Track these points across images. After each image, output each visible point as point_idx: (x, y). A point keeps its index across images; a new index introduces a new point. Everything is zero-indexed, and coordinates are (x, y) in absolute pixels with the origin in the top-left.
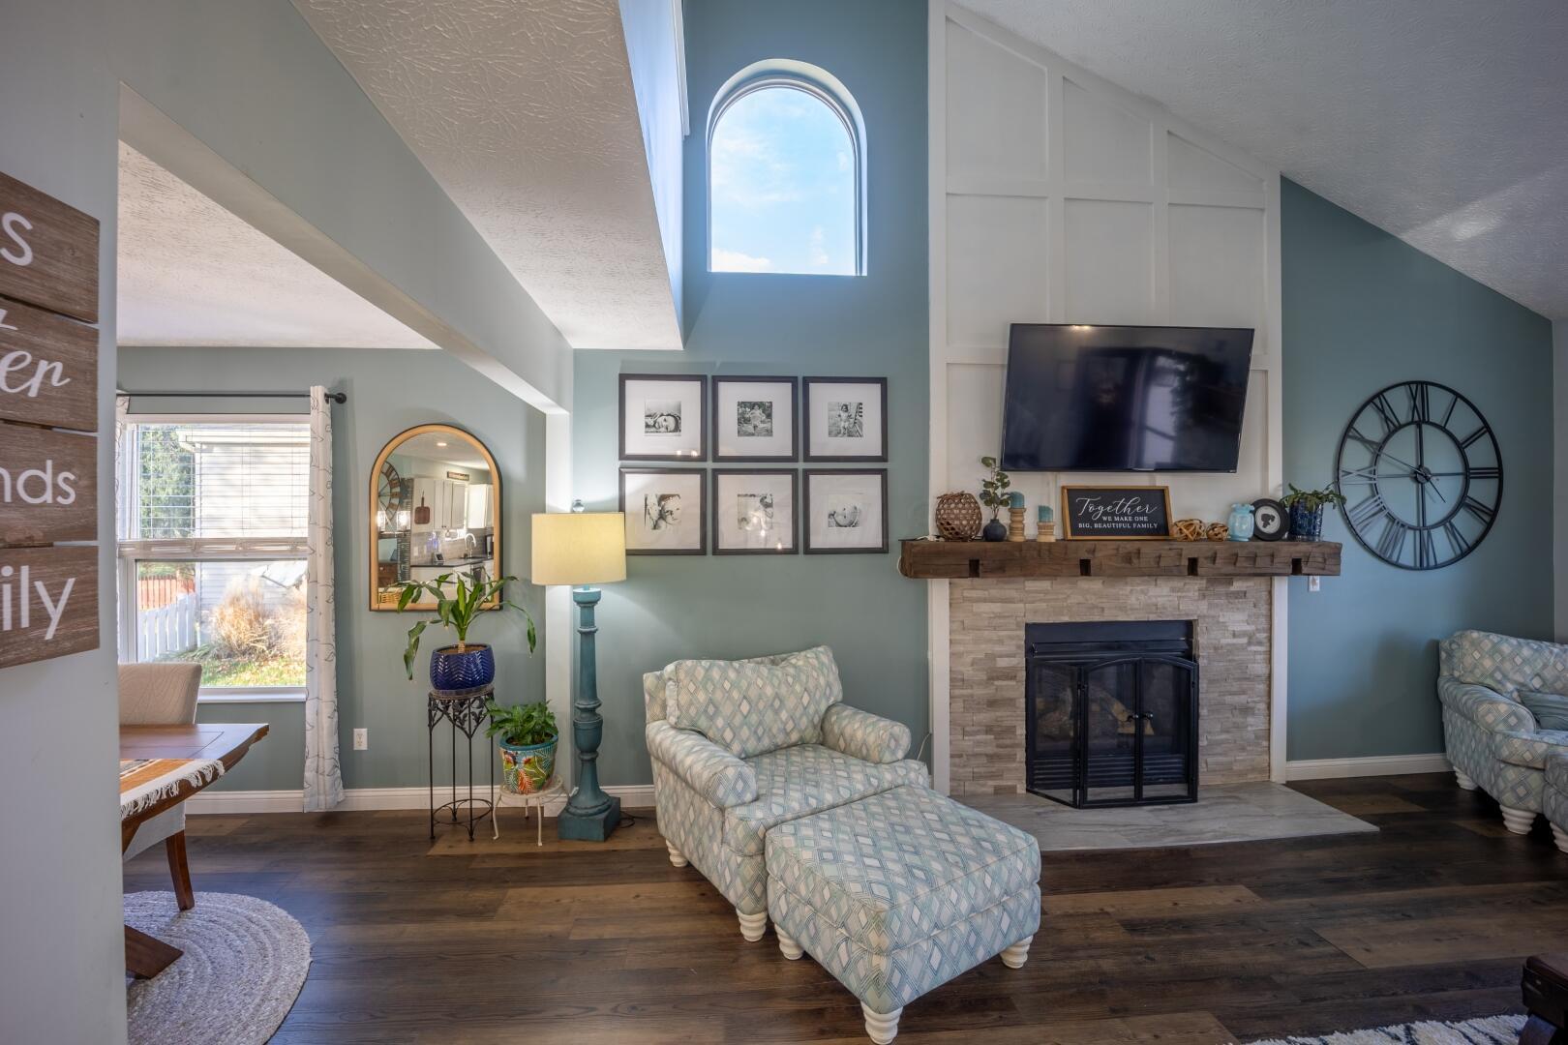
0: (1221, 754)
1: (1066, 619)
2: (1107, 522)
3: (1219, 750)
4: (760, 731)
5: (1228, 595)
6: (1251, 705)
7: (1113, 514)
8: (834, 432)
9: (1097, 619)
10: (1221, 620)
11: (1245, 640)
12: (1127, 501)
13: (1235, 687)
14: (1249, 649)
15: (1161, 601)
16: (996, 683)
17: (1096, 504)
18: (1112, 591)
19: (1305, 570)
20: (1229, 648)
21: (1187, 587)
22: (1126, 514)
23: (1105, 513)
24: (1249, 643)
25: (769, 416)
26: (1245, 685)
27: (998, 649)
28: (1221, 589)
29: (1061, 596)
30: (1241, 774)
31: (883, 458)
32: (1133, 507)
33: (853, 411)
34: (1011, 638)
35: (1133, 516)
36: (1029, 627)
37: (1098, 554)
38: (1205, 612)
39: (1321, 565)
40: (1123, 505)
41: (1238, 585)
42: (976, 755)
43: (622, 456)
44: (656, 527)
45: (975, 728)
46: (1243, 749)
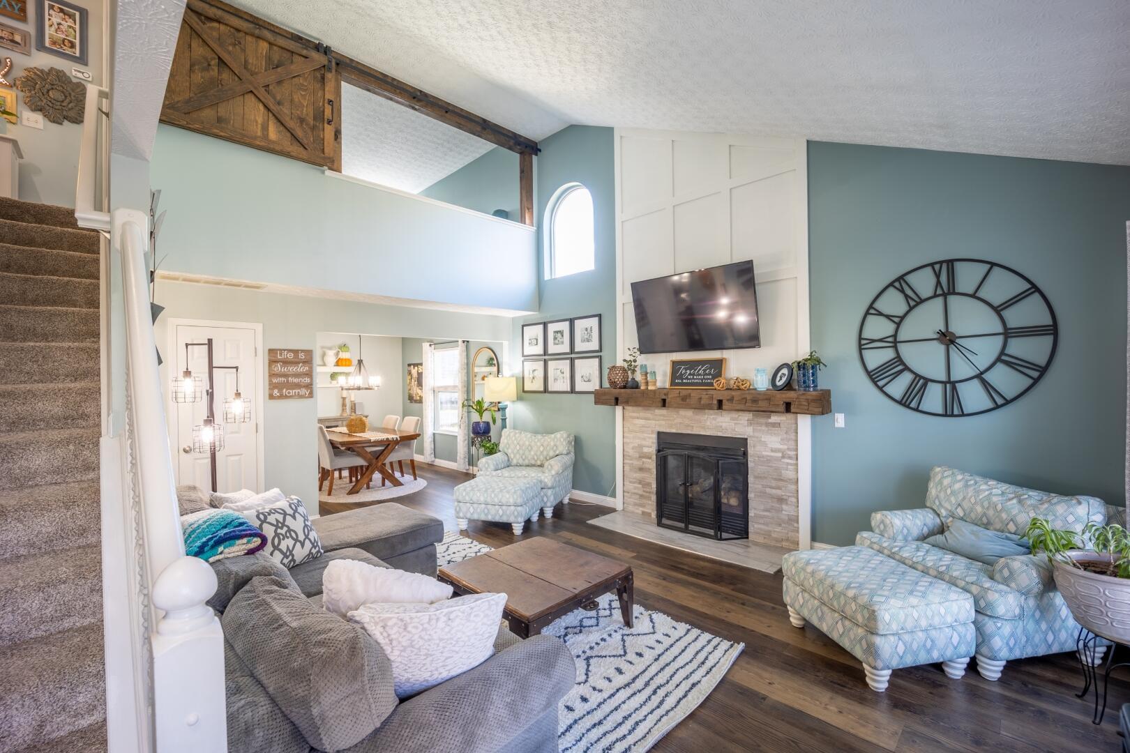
0: (764, 524)
1: (674, 431)
2: (690, 379)
3: (761, 521)
4: (524, 457)
5: (767, 425)
6: (784, 497)
7: (694, 375)
8: (583, 341)
9: (689, 432)
10: (763, 439)
11: (780, 455)
12: (702, 367)
13: (774, 483)
14: (783, 460)
15: (724, 425)
16: (644, 460)
17: (686, 369)
18: (697, 417)
19: (793, 410)
20: (769, 458)
21: (740, 417)
22: (700, 375)
23: (690, 374)
24: (783, 457)
25: (562, 336)
26: (781, 484)
27: (644, 443)
28: (763, 420)
29: (671, 418)
30: (777, 540)
31: (601, 350)
32: (705, 370)
33: (589, 330)
34: (649, 438)
35: (704, 376)
36: (659, 433)
37: (670, 396)
38: (751, 434)
39: (806, 408)
40: (700, 369)
41: (774, 418)
42: (635, 493)
43: (523, 356)
44: (532, 382)
45: (634, 480)
46: (780, 525)
